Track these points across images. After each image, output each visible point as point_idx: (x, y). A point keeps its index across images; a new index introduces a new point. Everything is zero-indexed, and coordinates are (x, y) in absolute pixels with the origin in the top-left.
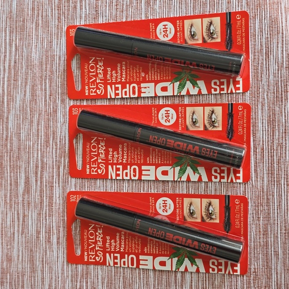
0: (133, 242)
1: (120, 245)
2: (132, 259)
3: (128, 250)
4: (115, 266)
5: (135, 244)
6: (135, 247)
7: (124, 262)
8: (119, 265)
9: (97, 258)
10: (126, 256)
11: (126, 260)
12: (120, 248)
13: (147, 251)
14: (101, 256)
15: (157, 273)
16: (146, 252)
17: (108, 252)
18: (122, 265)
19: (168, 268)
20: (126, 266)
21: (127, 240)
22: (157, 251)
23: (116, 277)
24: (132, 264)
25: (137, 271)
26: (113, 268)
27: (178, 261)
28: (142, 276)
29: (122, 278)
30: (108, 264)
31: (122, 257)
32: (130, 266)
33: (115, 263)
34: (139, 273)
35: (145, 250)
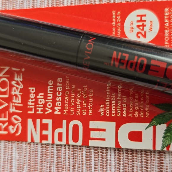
0: (79, 96)
1: (54, 101)
2: (76, 127)
3: (69, 112)
4: (44, 142)
5: (82, 99)
6: (82, 105)
7: (60, 135)
8: (50, 141)
9: (11, 127)
10: (64, 122)
11: (63, 130)
12: (52, 109)
13: (105, 113)
14: (18, 123)
15: (123, 156)
16: (102, 114)
17: (31, 116)
18: (57, 142)
19: (146, 144)
20: (64, 142)
21: (67, 92)
22: (125, 113)
23: (45, 164)
24: (76, 139)
25: (84, 153)
26: (39, 146)
27: (167, 131)
28: (93, 163)
29: (54, 165)
30: (29, 140)
31: (57, 125)
32: (71, 142)
33: (43, 137)
34: (88, 157)
35: (102, 110)
